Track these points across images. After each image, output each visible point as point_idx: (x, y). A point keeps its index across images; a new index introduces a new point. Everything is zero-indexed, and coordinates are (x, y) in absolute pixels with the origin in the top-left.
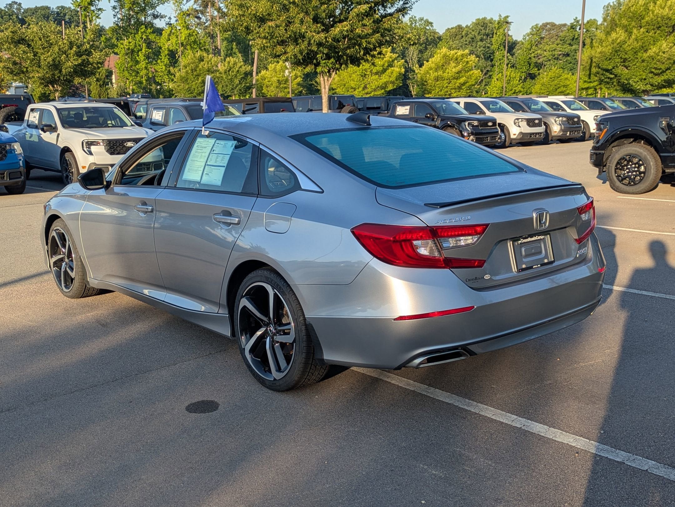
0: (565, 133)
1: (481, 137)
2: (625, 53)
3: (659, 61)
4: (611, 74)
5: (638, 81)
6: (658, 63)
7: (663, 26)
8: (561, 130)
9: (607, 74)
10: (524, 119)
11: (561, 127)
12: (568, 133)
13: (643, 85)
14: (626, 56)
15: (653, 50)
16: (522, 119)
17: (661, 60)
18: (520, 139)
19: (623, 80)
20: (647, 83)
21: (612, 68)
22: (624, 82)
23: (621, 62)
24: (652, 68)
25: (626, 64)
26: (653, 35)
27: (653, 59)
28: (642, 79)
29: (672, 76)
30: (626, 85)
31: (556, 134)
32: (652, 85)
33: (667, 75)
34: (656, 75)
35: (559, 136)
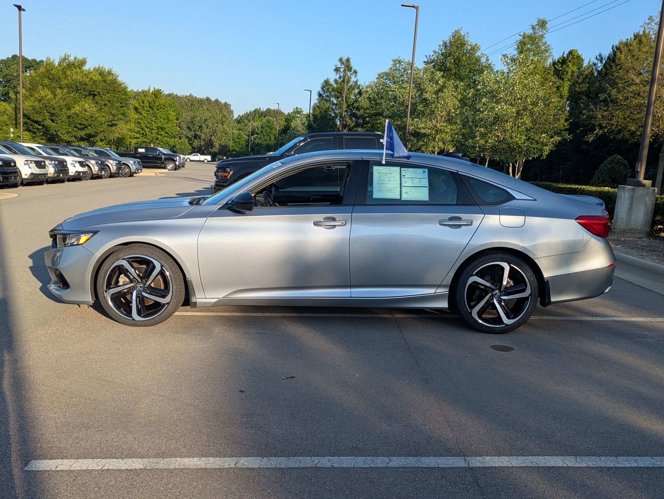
0: (58, 175)
1: (7, 176)
2: (53, 109)
3: (83, 118)
4: (39, 125)
5: (65, 134)
6: (82, 119)
7: (81, 89)
8: (55, 172)
9: (36, 125)
10: (33, 161)
11: (55, 170)
12: (61, 175)
13: (68, 137)
14: (54, 111)
15: (77, 109)
16: (31, 161)
17: (85, 117)
18: (32, 179)
19: (52, 131)
20: (72, 136)
21: (41, 120)
22: (53, 133)
23: (49, 116)
24: (77, 123)
25: (53, 118)
26: (74, 96)
27: (78, 116)
28: (69, 132)
29: (93, 131)
30: (55, 135)
31: (51, 175)
32: (76, 138)
33: (88, 130)
34: (79, 129)
35: (54, 177)
